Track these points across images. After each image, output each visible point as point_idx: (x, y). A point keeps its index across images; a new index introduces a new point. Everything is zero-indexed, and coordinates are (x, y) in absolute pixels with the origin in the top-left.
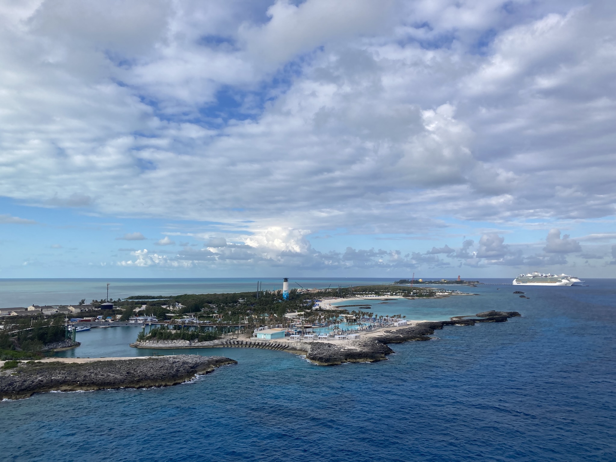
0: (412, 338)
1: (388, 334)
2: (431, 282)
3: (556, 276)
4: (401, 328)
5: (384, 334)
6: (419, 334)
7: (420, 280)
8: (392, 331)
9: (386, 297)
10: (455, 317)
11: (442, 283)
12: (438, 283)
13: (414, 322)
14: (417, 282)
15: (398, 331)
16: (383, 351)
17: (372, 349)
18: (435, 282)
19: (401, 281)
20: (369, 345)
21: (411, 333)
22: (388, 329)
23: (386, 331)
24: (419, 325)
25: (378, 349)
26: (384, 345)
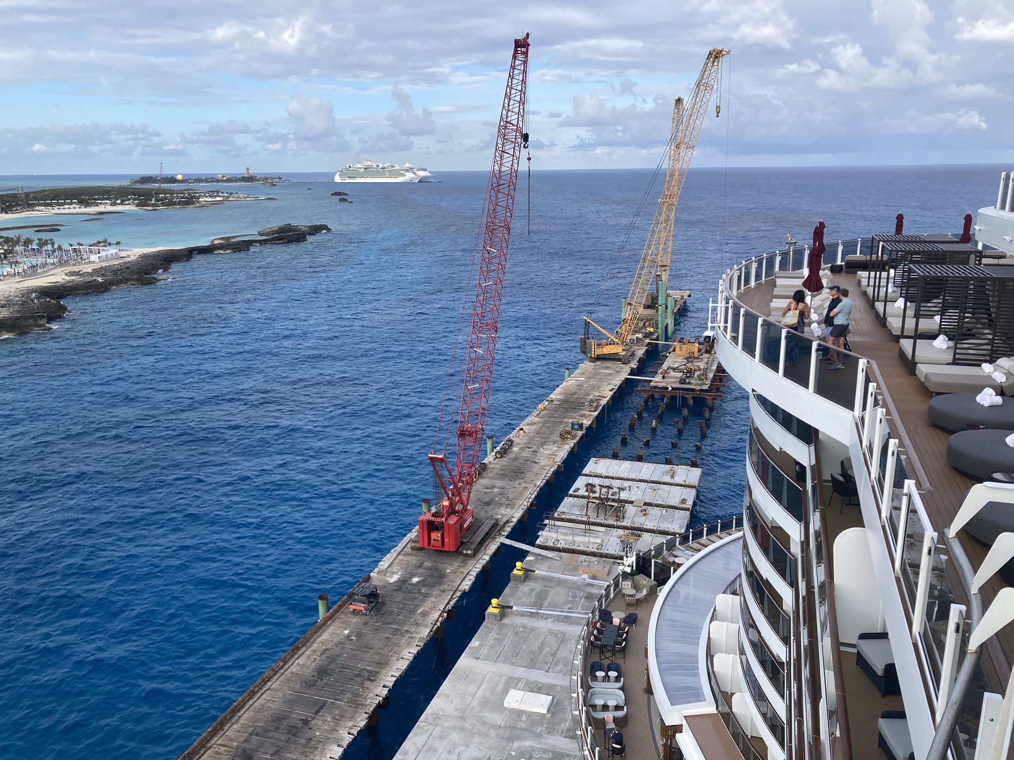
0: (121, 282)
1: (73, 278)
2: (199, 180)
3: (397, 167)
4: (104, 264)
5: (64, 279)
6: (137, 274)
7: (179, 177)
8: (85, 271)
9: (101, 208)
10: (219, 239)
11: (218, 181)
12: (212, 181)
13: (134, 252)
14: (173, 180)
15: (96, 272)
16: (45, 313)
17: (19, 311)
18: (206, 181)
19: (142, 178)
20: (14, 304)
21: (121, 273)
22: (75, 269)
23: (70, 272)
24: (145, 257)
25: (34, 310)
26: (52, 301)
